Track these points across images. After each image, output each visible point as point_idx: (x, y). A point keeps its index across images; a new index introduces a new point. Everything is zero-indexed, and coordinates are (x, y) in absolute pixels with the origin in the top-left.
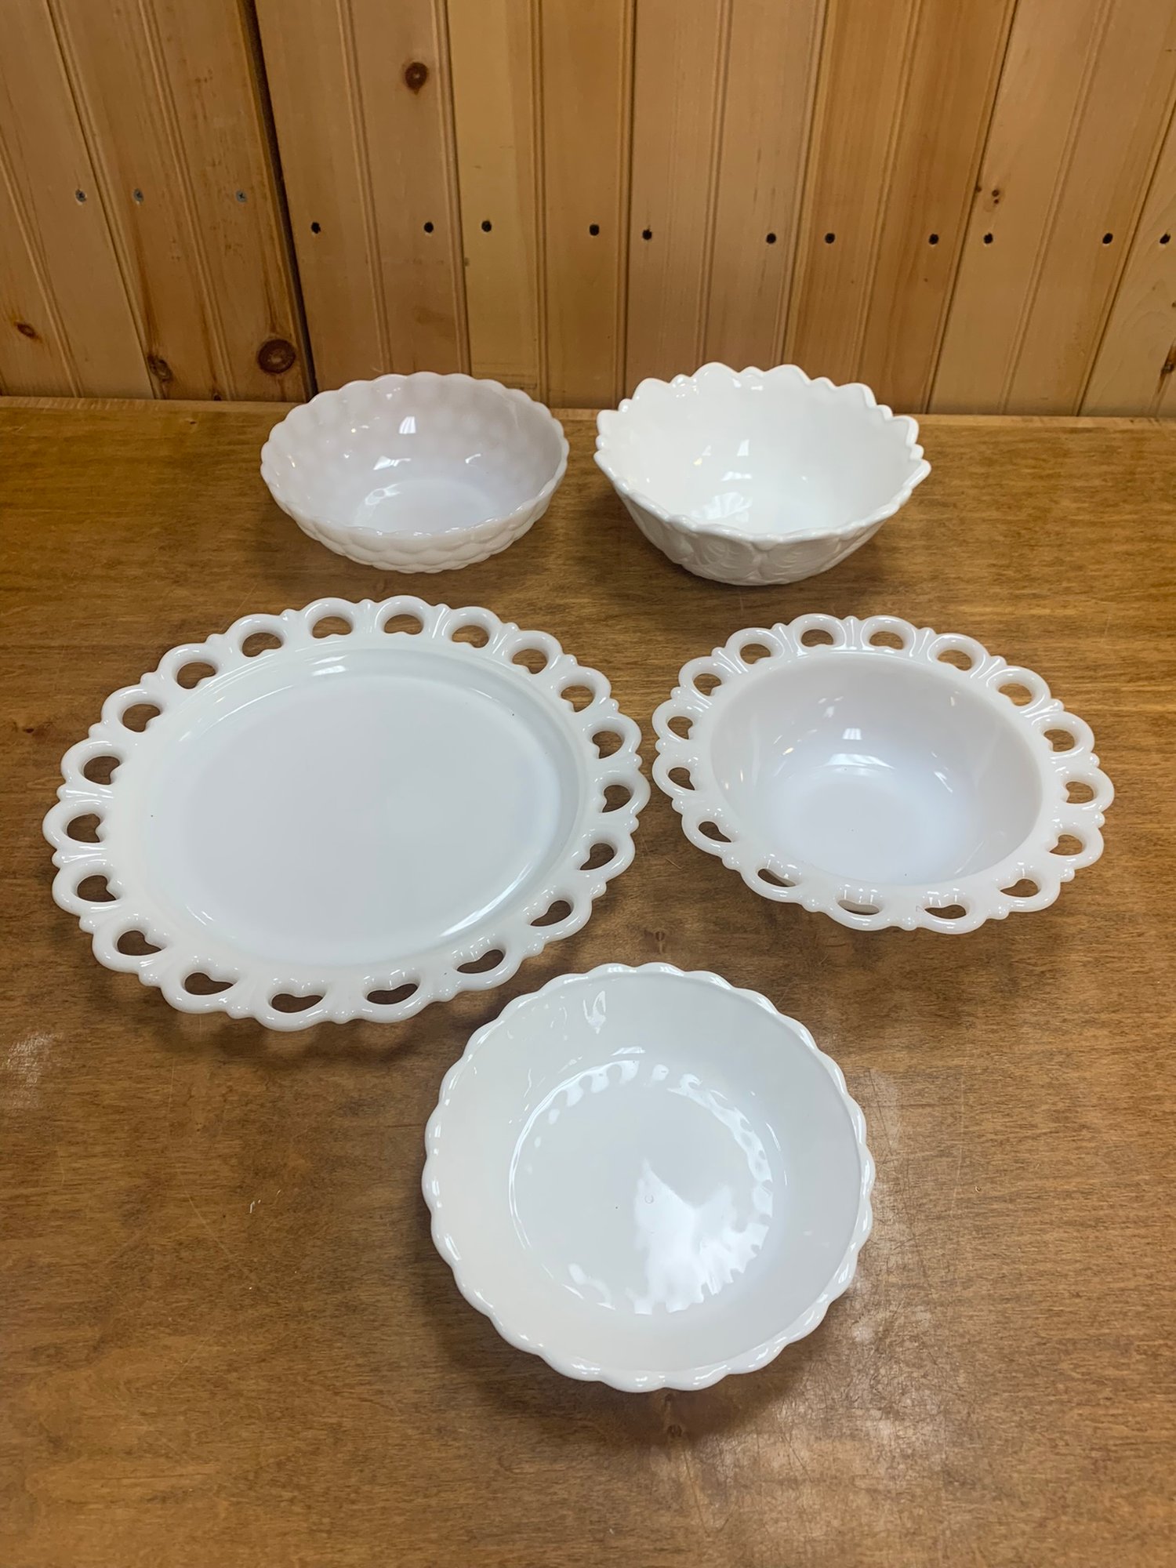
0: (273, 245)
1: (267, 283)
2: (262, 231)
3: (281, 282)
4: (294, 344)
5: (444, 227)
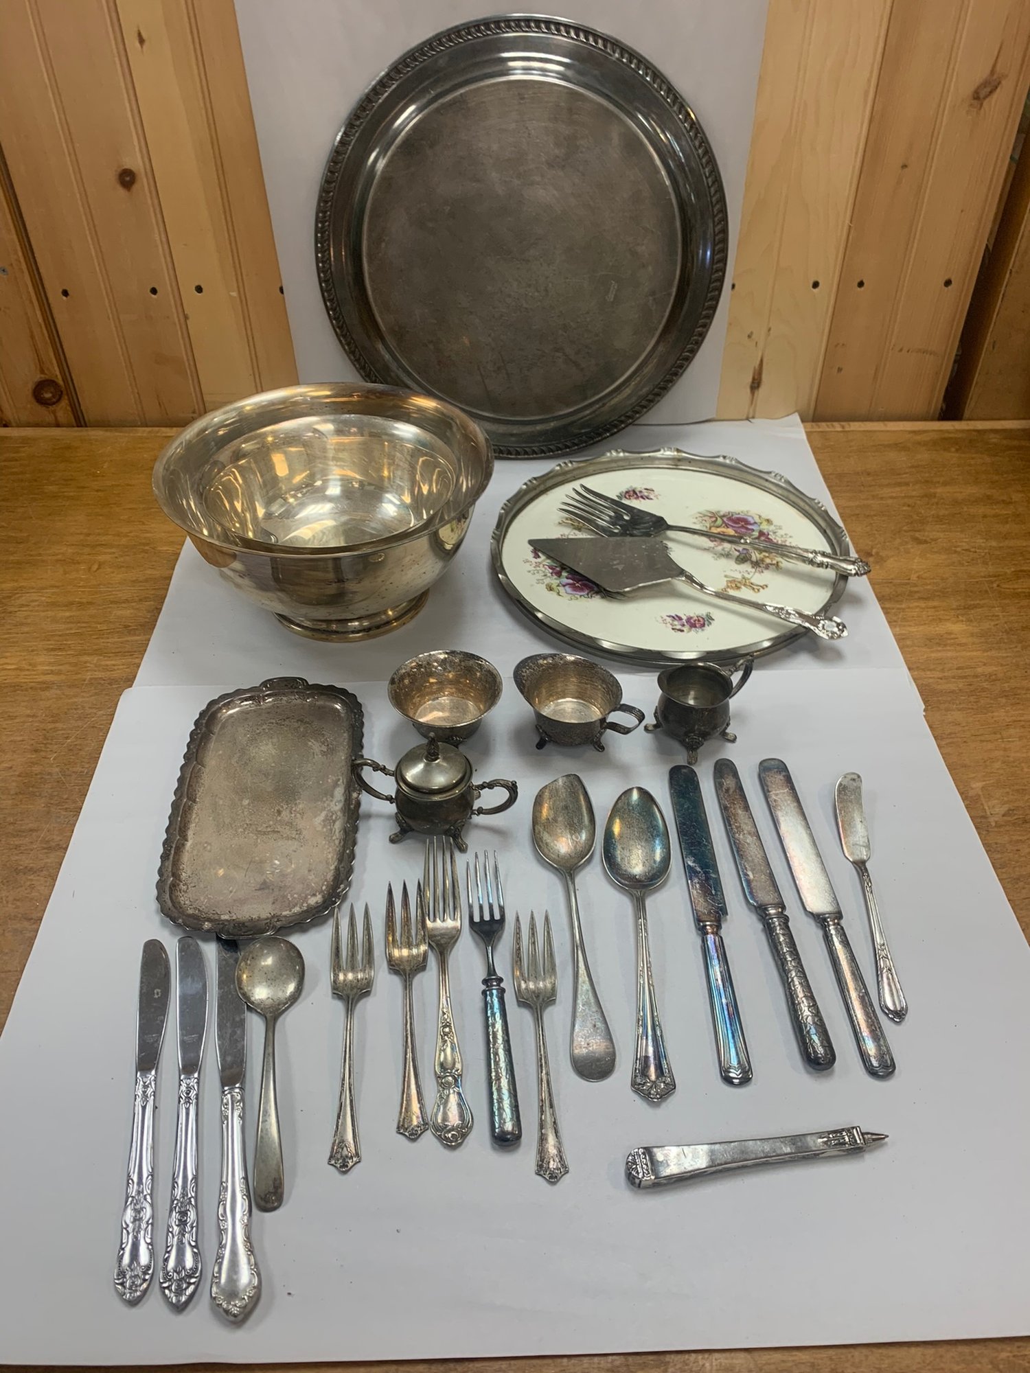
0: (34, 309)
1: (32, 337)
2: (24, 296)
3: (43, 335)
4: (61, 382)
5: (165, 288)
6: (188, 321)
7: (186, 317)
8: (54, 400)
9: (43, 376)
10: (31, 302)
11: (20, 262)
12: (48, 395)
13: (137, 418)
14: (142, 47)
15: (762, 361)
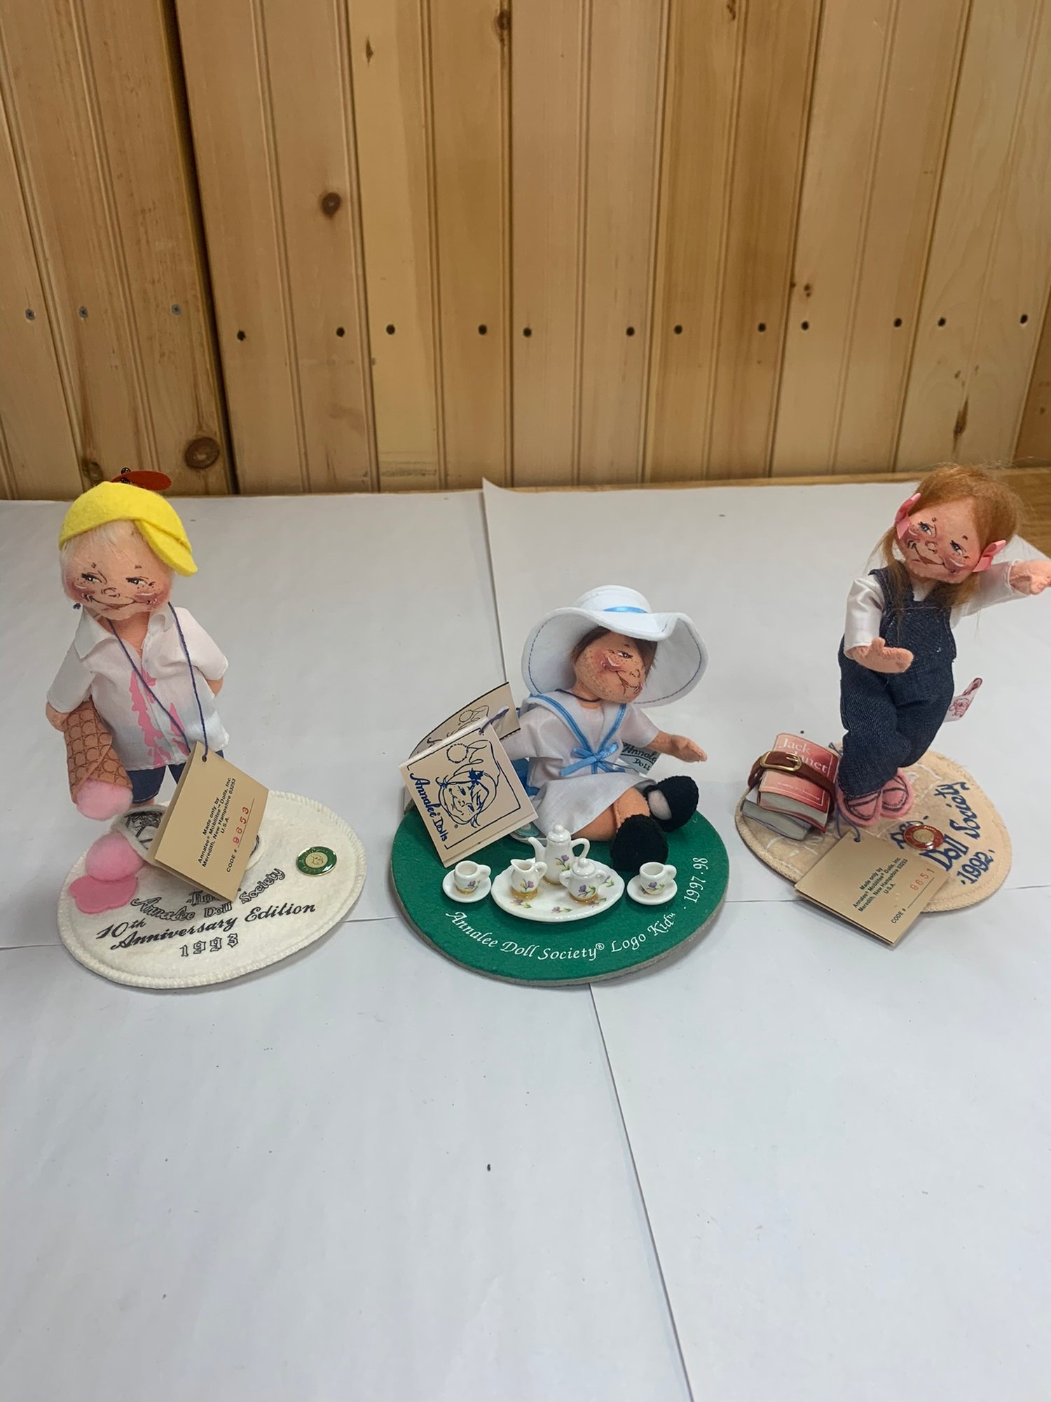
0: (204, 351)
1: (195, 384)
2: (194, 338)
3: (209, 384)
4: (218, 439)
5: (354, 331)
6: (374, 367)
7: (371, 362)
8: (208, 462)
9: (200, 433)
10: (202, 345)
11: (197, 299)
12: (201, 457)
13: (300, 484)
14: (369, 61)
15: (966, 403)
